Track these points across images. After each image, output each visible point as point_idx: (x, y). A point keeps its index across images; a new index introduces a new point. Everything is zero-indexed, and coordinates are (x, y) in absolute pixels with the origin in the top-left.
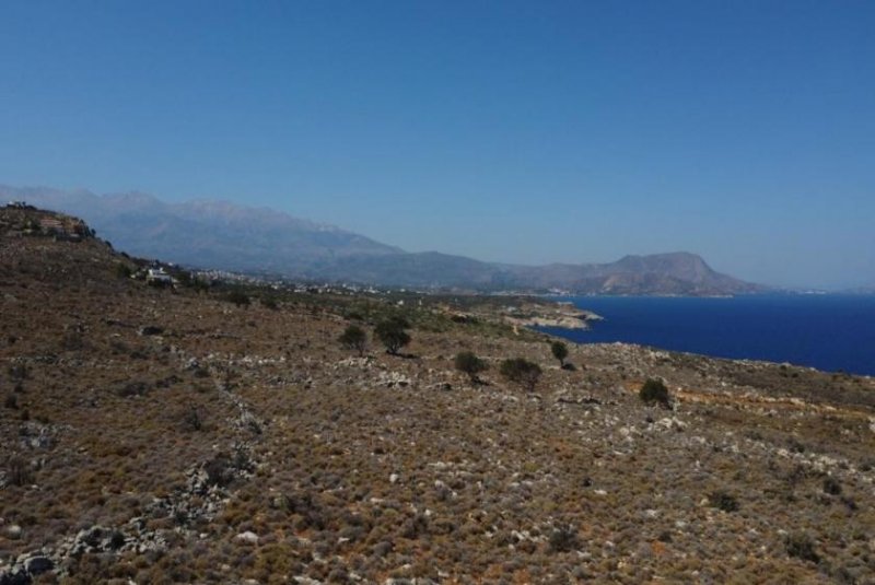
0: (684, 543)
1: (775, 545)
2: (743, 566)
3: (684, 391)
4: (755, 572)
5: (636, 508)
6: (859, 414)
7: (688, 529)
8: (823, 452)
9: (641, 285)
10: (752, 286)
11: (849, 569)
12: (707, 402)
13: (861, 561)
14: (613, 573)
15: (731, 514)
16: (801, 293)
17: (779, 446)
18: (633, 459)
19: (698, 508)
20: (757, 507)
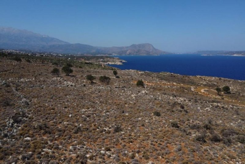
0: (148, 126)
1: (169, 125)
2: (161, 131)
3: (148, 82)
4: (164, 132)
5: (136, 118)
6: (189, 86)
7: (149, 122)
8: (180, 97)
9: (137, 52)
10: (164, 52)
11: (185, 129)
12: (153, 85)
13: (188, 127)
14: (130, 137)
15: (159, 117)
16: (176, 54)
17: (170, 96)
18: (135, 104)
19: (151, 116)
20: (165, 115)
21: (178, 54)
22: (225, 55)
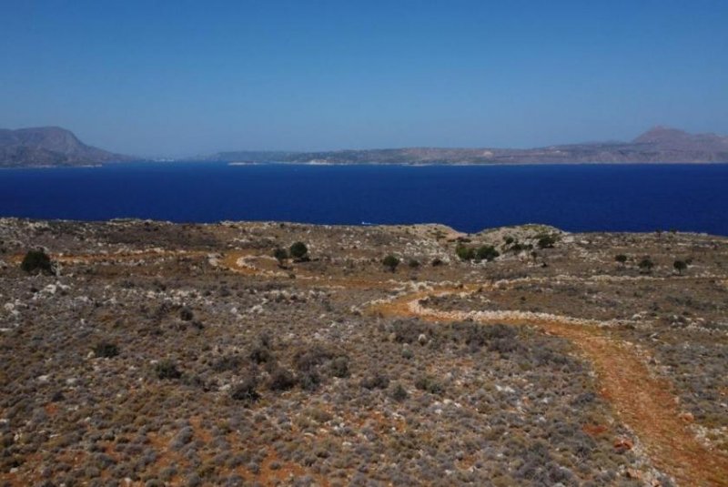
0: (76, 396)
1: (149, 374)
2: (126, 400)
3: (65, 256)
4: (136, 401)
5: (28, 379)
6: (201, 253)
7: (79, 383)
8: (178, 287)
9: (13, 157)
10: (117, 156)
11: (200, 375)
12: (87, 262)
13: (208, 367)
14: (9, 449)
15: (114, 359)
16: (155, 160)
17: (147, 289)
18: (21, 332)
19: (86, 362)
20: (134, 347)
21: (163, 160)
22: (288, 163)
